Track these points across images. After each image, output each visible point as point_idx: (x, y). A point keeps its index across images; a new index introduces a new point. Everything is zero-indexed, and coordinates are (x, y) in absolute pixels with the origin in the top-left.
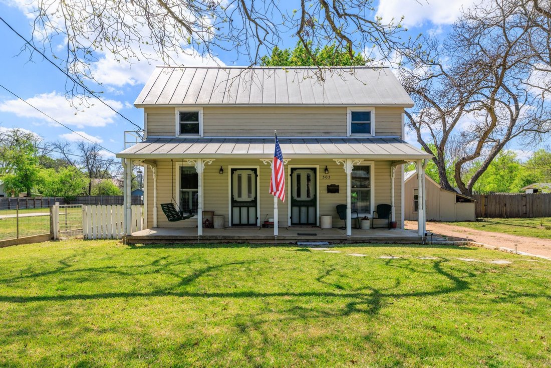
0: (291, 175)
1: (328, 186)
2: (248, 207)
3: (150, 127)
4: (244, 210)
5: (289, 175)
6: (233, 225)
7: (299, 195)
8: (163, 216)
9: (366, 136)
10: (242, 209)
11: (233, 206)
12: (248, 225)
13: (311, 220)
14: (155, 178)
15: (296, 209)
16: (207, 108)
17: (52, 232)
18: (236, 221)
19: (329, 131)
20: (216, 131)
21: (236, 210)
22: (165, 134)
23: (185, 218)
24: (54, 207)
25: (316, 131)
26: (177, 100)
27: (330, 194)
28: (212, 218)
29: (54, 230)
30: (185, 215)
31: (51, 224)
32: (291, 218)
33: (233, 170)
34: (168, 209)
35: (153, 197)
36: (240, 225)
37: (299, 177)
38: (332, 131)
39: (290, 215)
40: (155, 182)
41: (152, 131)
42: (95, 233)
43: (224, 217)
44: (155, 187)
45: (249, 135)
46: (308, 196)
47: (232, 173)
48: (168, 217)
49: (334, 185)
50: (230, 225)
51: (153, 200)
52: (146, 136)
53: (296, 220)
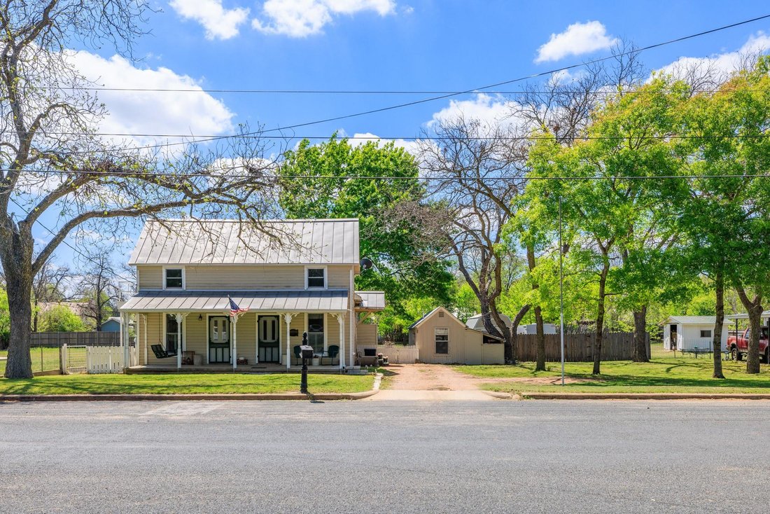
0: (258, 321)
2: (223, 348)
3: (142, 282)
4: (220, 350)
5: (256, 321)
6: (210, 362)
7: (265, 338)
8: (153, 355)
9: (320, 290)
10: (218, 349)
11: (210, 347)
12: (223, 362)
13: (275, 359)
14: (145, 324)
15: (262, 350)
16: (188, 266)
17: (61, 368)
18: (213, 359)
19: (290, 285)
20: (196, 285)
21: (213, 350)
22: (154, 288)
23: (170, 356)
24: (63, 347)
25: (278, 285)
26: (164, 260)
27: (292, 337)
28: (193, 357)
29: (63, 367)
30: (169, 354)
31: (61, 361)
32: (258, 356)
33: (210, 317)
34: (157, 350)
35: (144, 339)
36: (216, 363)
37: (265, 323)
38: (293, 285)
39: (257, 354)
40: (145, 327)
41: (143, 284)
42: (96, 369)
43: (203, 357)
44: (146, 331)
46: (273, 338)
47: (209, 319)
48: (157, 355)
49: (294, 329)
50: (208, 362)
51: (144, 342)
52: (138, 289)
53: (262, 359)
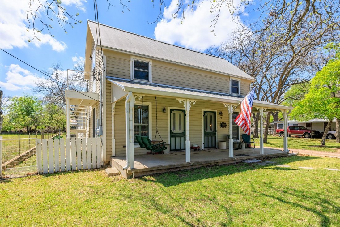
0: (204, 116)
1: (221, 123)
2: (180, 137)
3: (108, 69)
5: (203, 116)
6: (171, 150)
7: (207, 129)
9: (237, 95)
10: (177, 138)
11: (171, 137)
13: (214, 145)
14: (113, 113)
15: (206, 138)
16: (155, 60)
18: (173, 148)
19: (222, 90)
20: (160, 80)
21: (173, 139)
22: (121, 77)
25: (215, 89)
27: (222, 128)
32: (204, 144)
33: (171, 110)
35: (112, 130)
36: (176, 150)
37: (207, 116)
39: (203, 142)
40: (113, 117)
41: (110, 72)
44: (113, 121)
45: (181, 86)
46: (211, 129)
47: (171, 113)
49: (224, 123)
51: (111, 133)
52: (105, 76)
53: (206, 145)
